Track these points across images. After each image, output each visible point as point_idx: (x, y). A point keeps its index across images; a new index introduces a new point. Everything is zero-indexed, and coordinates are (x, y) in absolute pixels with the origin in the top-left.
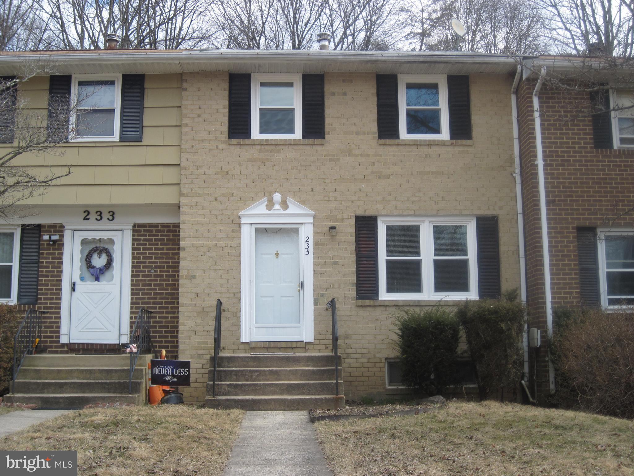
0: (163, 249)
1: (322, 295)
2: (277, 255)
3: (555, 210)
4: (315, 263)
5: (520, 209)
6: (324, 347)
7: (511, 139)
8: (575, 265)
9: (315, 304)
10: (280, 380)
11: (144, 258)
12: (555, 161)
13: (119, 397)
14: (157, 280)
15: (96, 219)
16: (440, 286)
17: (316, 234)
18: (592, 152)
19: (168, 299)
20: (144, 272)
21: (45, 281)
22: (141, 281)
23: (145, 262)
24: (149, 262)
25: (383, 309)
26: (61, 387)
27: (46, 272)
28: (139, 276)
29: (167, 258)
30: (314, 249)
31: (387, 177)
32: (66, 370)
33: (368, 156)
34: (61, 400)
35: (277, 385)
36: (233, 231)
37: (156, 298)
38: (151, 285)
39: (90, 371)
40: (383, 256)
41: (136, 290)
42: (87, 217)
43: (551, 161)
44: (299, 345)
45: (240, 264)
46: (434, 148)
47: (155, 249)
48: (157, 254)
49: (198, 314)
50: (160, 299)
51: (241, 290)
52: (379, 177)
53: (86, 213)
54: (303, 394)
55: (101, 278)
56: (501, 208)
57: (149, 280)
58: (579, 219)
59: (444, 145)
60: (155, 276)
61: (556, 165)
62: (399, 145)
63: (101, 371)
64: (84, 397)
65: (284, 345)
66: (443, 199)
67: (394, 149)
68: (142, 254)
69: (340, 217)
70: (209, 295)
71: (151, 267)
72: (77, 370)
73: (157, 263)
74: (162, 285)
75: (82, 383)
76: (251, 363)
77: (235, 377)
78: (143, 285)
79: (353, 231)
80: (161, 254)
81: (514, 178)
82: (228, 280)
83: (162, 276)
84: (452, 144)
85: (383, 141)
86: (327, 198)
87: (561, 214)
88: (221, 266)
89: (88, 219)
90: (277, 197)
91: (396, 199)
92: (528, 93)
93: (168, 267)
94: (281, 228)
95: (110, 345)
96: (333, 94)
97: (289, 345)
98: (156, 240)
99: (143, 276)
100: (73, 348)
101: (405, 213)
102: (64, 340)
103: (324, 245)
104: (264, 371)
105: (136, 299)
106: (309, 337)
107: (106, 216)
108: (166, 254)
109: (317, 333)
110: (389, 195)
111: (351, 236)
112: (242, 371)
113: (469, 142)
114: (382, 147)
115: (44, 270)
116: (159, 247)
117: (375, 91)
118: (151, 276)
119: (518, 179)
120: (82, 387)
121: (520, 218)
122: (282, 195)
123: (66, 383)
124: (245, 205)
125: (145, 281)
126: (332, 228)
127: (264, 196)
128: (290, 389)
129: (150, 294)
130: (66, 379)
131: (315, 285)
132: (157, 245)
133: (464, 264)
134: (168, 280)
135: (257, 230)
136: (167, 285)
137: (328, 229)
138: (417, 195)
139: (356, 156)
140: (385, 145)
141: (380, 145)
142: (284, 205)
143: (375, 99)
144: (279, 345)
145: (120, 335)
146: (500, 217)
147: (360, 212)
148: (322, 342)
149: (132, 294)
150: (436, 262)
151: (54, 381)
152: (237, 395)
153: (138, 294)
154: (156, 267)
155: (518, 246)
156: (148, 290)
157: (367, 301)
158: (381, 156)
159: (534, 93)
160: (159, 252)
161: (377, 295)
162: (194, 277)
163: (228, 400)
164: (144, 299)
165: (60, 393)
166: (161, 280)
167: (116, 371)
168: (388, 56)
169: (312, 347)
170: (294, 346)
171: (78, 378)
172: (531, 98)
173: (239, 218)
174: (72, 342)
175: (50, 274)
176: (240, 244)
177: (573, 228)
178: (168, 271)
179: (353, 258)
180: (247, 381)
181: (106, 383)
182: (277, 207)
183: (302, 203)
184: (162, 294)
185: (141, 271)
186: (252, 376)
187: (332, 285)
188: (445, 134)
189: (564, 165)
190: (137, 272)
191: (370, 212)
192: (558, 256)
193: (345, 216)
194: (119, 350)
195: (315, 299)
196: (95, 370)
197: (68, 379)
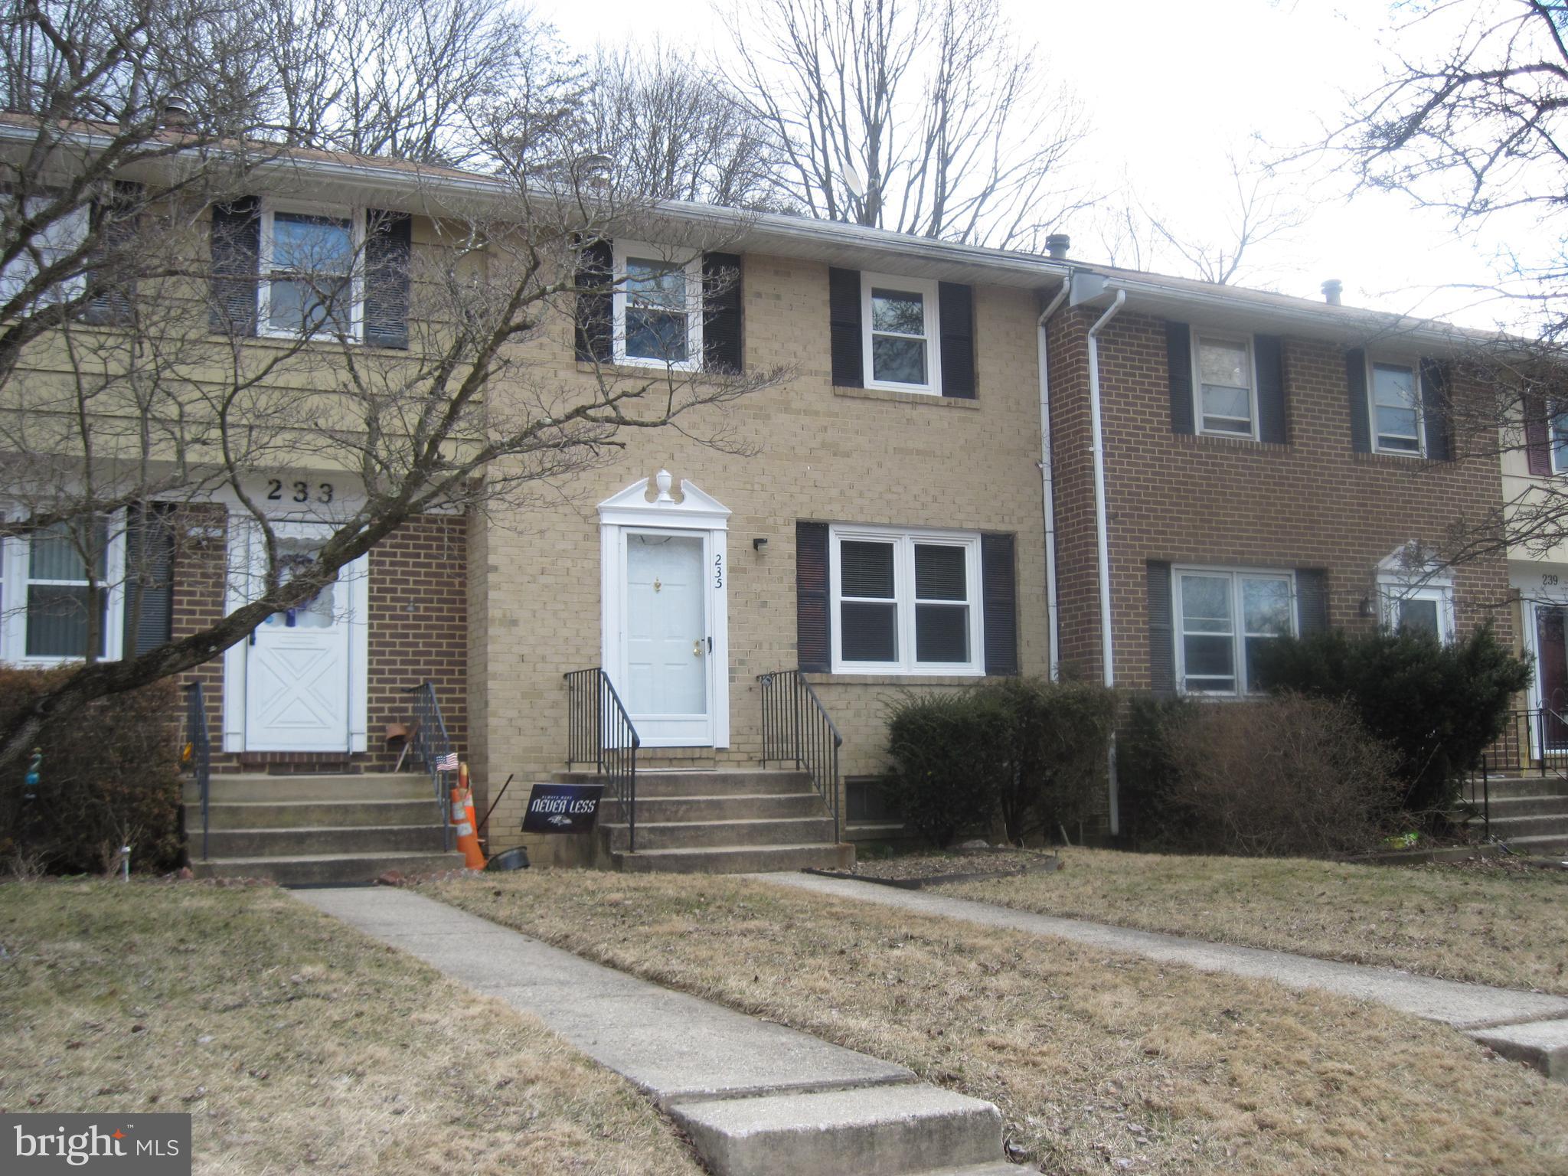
0: (429, 565)
1: (742, 662)
2: (658, 586)
3: (1117, 530)
4: (731, 605)
5: (1049, 526)
6: (744, 757)
7: (1037, 404)
8: (1144, 623)
9: (731, 679)
10: (725, 818)
11: (393, 581)
12: (1117, 448)
13: (432, 858)
14: (418, 627)
15: (296, 499)
16: (926, 652)
17: (731, 549)
18: (1169, 438)
19: (441, 663)
20: (394, 608)
21: (188, 621)
22: (388, 626)
23: (394, 590)
24: (404, 591)
25: (840, 689)
26: (300, 841)
27: (189, 603)
28: (383, 617)
29: (438, 583)
30: (728, 578)
31: (847, 455)
32: (295, 808)
33: (817, 413)
34: (315, 869)
35: (732, 827)
36: (586, 537)
37: (418, 662)
38: (406, 636)
39: (346, 809)
40: (837, 597)
41: (379, 644)
42: (277, 494)
43: (1112, 447)
44: (705, 754)
45: (599, 601)
46: (922, 410)
47: (415, 565)
48: (418, 574)
49: (524, 695)
50: (427, 663)
51: (604, 650)
52: (835, 455)
53: (274, 486)
54: (775, 842)
55: (299, 619)
56: (1021, 521)
57: (405, 627)
58: (1150, 547)
59: (937, 405)
60: (415, 618)
61: (1120, 456)
62: (866, 398)
63: (367, 808)
64: (363, 861)
65: (679, 754)
66: (935, 499)
67: (856, 406)
68: (388, 573)
69: (770, 521)
70: (543, 658)
71: (407, 600)
72: (319, 806)
73: (418, 591)
74: (430, 636)
75: (343, 833)
76: (662, 789)
77: (647, 814)
78: (392, 636)
79: (792, 548)
80: (426, 574)
81: (1041, 471)
82: (578, 631)
83: (429, 618)
84: (949, 405)
85: (841, 390)
86: (749, 486)
87: (1125, 538)
88: (566, 603)
89: (278, 498)
90: (665, 478)
91: (861, 495)
92: (1081, 330)
93: (440, 601)
94: (670, 538)
95: (328, 754)
96: (759, 295)
97: (688, 754)
98: (415, 547)
99: (392, 617)
100: (249, 762)
101: (877, 520)
102: (232, 745)
103: (744, 571)
104: (698, 802)
105: (379, 662)
106: (723, 741)
107: (314, 492)
108: (435, 575)
109: (735, 733)
110: (851, 487)
111: (790, 557)
112: (661, 803)
113: (973, 403)
114: (839, 400)
115: (185, 599)
116: (422, 560)
117: (827, 297)
118: (407, 618)
119: (1047, 475)
120: (342, 841)
121: (1050, 539)
122: (673, 475)
123: (309, 835)
124: (608, 491)
125: (395, 627)
126: (757, 543)
127: (642, 476)
128: (754, 834)
129: (406, 654)
130: (295, 825)
131: (730, 645)
132: (418, 556)
133: (961, 614)
134: (441, 627)
135: (631, 538)
136: (439, 636)
137: (751, 542)
138: (894, 489)
139: (798, 412)
140: (844, 396)
141: (836, 395)
142: (677, 494)
143: (828, 312)
144: (671, 754)
145: (350, 735)
146: (1020, 536)
147: (804, 515)
148: (743, 748)
149: (371, 653)
150: (920, 609)
151: (283, 830)
152: (664, 847)
153: (383, 653)
154: (416, 600)
155: (1046, 587)
156: (402, 644)
157: (817, 675)
158: (837, 415)
159: (1092, 330)
160: (423, 570)
161: (829, 665)
162: (514, 623)
163: (664, 857)
164: (394, 662)
165: (298, 854)
166: (427, 627)
167: (398, 807)
168: (801, 229)
169: (724, 756)
170: (697, 755)
171: (320, 822)
172: (1084, 338)
173: (597, 513)
174: (250, 748)
175: (198, 608)
176: (598, 562)
177: (1142, 562)
178: (441, 610)
179: (793, 597)
180: (668, 820)
181: (391, 832)
182: (665, 496)
183: (709, 491)
184: (429, 653)
185: (388, 608)
186: (676, 812)
187: (758, 645)
188: (934, 386)
189: (1130, 457)
190: (379, 608)
191: (820, 516)
192: (1121, 607)
193: (780, 521)
194: (346, 764)
195: (731, 670)
196: (354, 806)
197: (299, 826)
